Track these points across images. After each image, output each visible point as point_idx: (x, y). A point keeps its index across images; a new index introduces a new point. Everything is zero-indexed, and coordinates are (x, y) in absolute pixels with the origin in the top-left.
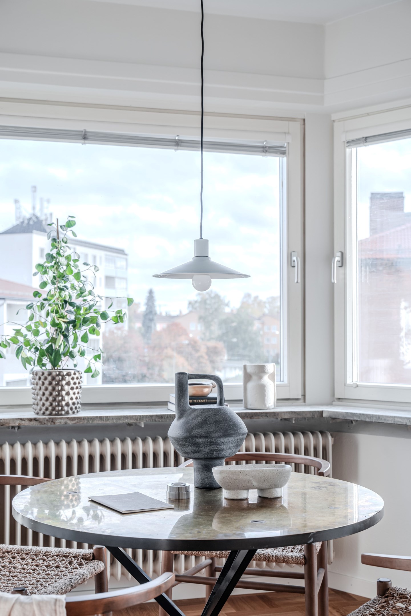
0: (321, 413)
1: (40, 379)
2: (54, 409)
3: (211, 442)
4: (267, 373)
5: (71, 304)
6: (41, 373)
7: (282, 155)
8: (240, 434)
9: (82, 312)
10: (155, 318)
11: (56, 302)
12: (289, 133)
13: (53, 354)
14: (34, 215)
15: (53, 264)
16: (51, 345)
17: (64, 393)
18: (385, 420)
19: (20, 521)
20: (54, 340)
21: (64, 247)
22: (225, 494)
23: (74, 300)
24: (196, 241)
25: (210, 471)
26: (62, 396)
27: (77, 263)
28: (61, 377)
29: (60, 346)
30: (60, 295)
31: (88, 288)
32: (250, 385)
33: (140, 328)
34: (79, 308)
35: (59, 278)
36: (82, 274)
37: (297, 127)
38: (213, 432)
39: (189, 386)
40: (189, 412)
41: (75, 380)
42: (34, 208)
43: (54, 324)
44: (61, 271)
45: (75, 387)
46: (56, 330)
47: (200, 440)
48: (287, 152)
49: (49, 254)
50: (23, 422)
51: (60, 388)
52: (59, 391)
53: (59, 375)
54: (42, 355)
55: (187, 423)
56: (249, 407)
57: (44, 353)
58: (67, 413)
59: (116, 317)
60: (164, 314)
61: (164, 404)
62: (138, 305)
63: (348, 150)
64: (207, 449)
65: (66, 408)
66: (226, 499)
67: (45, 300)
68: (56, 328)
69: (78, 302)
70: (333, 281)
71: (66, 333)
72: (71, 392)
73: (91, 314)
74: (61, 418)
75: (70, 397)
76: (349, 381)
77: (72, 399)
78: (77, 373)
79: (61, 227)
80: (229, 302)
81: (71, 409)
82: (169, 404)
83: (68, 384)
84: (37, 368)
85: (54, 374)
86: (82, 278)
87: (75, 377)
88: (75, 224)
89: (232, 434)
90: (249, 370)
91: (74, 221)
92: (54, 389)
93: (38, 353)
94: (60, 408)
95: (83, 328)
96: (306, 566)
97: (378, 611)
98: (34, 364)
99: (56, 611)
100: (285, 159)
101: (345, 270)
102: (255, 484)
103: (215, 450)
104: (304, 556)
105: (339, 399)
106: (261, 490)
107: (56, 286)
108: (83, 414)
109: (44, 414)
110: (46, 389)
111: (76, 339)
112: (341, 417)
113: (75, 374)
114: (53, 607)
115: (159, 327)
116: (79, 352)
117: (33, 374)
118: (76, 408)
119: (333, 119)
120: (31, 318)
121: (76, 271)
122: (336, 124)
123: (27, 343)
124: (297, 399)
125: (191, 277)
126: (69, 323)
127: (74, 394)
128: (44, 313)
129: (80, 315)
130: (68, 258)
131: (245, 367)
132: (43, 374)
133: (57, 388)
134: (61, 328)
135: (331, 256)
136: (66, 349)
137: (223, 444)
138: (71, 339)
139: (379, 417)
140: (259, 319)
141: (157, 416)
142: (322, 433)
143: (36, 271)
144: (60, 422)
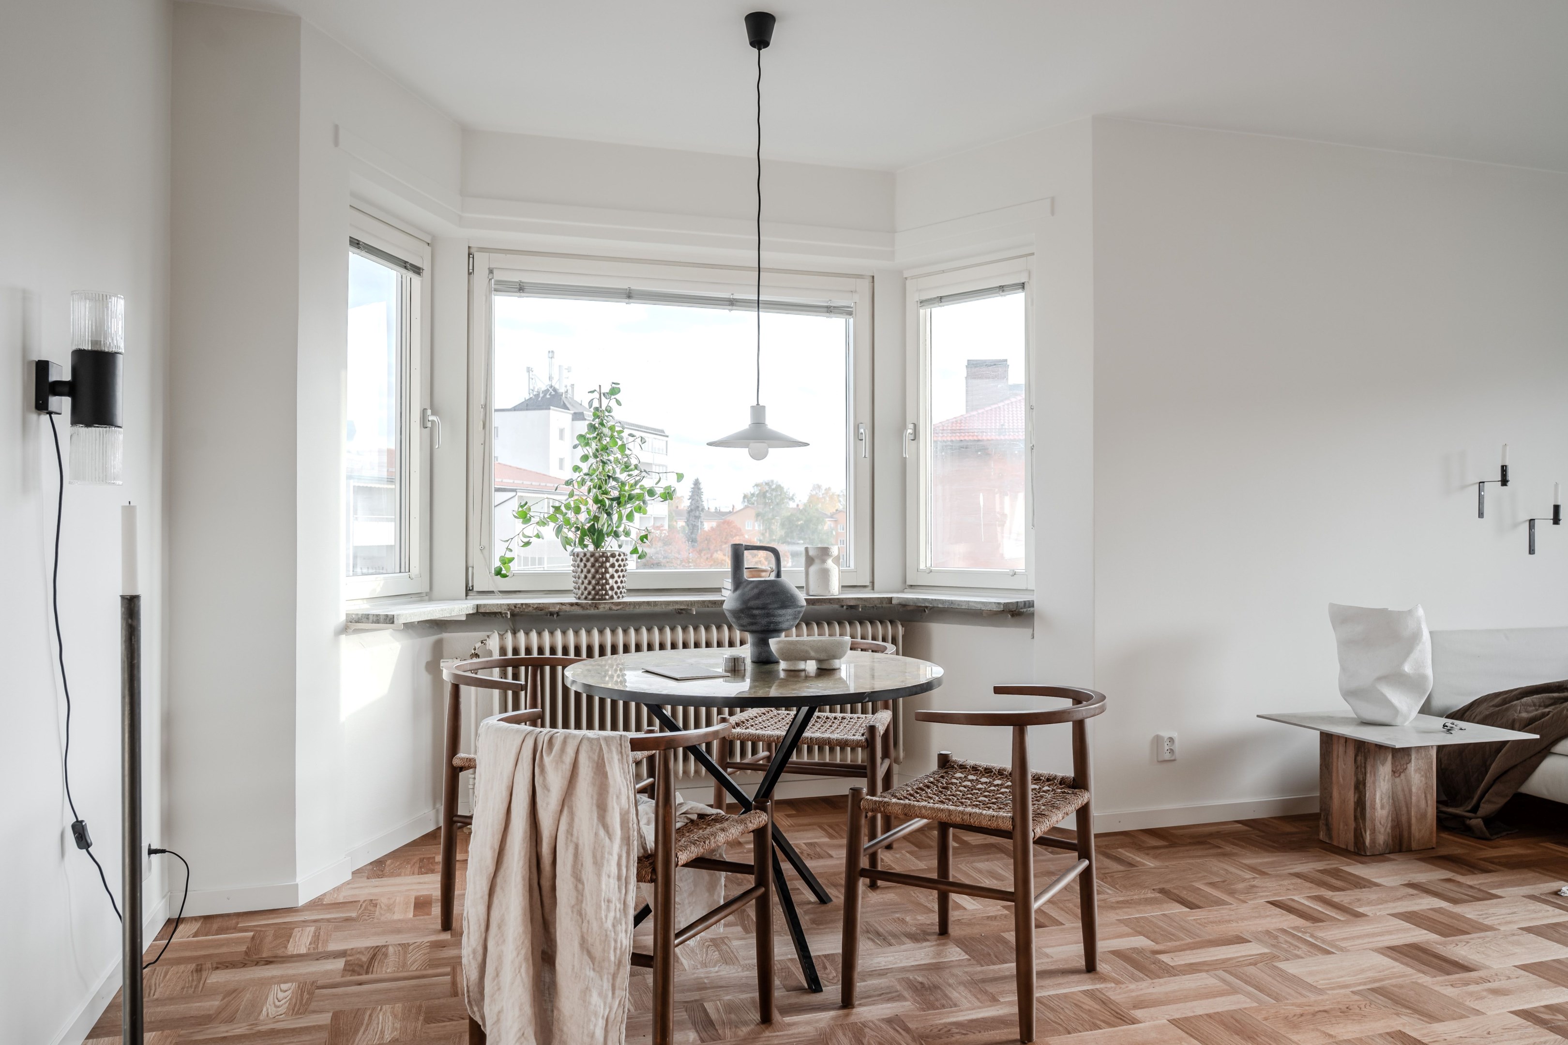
0: (891, 599)
1: (581, 560)
2: (597, 594)
3: (768, 614)
4: (831, 556)
5: (615, 479)
6: (583, 555)
7: (848, 316)
8: (798, 606)
9: (627, 488)
10: (702, 515)
11: (599, 477)
12: (856, 291)
13: (596, 534)
14: (551, 387)
15: (595, 435)
16: (594, 524)
17: (608, 576)
18: (958, 605)
19: (573, 689)
20: (596, 519)
21: (607, 416)
22: (783, 665)
23: (618, 475)
24: (752, 407)
25: (767, 644)
26: (606, 579)
27: (622, 434)
28: (604, 559)
29: (603, 525)
30: (603, 469)
31: (634, 461)
32: (813, 569)
33: (683, 526)
34: (623, 484)
35: (602, 450)
36: (627, 446)
37: (866, 284)
38: (770, 604)
39: (745, 570)
40: (745, 584)
41: (620, 562)
42: (550, 378)
43: (597, 501)
44: (604, 442)
45: (620, 569)
46: (599, 508)
47: (756, 612)
48: (854, 313)
49: (591, 424)
50: (564, 607)
51: (603, 570)
52: (603, 574)
53: (602, 556)
54: (584, 534)
55: (743, 595)
56: (811, 593)
57: (585, 532)
58: (612, 597)
59: (665, 493)
60: (713, 510)
61: (718, 590)
62: (680, 498)
63: (922, 311)
64: (764, 621)
65: (610, 592)
66: (783, 670)
67: (586, 474)
68: (599, 505)
69: (623, 477)
70: (904, 456)
71: (609, 510)
72: (616, 575)
73: (637, 491)
74: (605, 603)
75: (614, 580)
76: (922, 566)
77: (616, 582)
78: (622, 555)
79: (604, 394)
80: (793, 495)
81: (616, 593)
82: (723, 590)
83: (613, 566)
84: (579, 549)
85: (597, 555)
86: (627, 452)
87: (620, 558)
88: (619, 391)
89: (790, 606)
90: (811, 553)
91: (619, 388)
92: (597, 572)
93: (579, 532)
94: (604, 592)
95: (629, 506)
96: (869, 749)
97: (937, 780)
98: (575, 544)
99: (621, 745)
100: (851, 321)
101: (918, 443)
102: (813, 654)
103: (772, 623)
104: (866, 740)
105: (911, 586)
106: (819, 661)
107: (598, 459)
108: (627, 599)
109: (586, 598)
110: (589, 572)
111: (620, 518)
112: (911, 603)
113: (620, 555)
114: (619, 742)
115: (708, 525)
116: (624, 531)
117: (574, 556)
118: (621, 593)
119: (905, 276)
120: (571, 495)
121: (620, 443)
122: (908, 282)
123: (567, 522)
124: (865, 587)
125: (746, 446)
126: (612, 500)
127: (619, 577)
128: (585, 489)
129: (625, 491)
130: (612, 428)
131: (807, 549)
132: (585, 555)
133: (600, 571)
134: (604, 506)
135: (904, 427)
136: (610, 529)
137: (780, 616)
138: (615, 517)
139: (952, 602)
140: (832, 517)
141: (710, 601)
142: (891, 622)
143: (577, 442)
144: (603, 608)
